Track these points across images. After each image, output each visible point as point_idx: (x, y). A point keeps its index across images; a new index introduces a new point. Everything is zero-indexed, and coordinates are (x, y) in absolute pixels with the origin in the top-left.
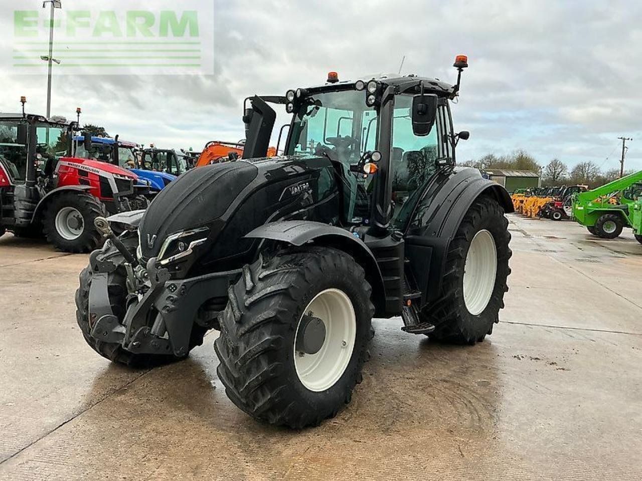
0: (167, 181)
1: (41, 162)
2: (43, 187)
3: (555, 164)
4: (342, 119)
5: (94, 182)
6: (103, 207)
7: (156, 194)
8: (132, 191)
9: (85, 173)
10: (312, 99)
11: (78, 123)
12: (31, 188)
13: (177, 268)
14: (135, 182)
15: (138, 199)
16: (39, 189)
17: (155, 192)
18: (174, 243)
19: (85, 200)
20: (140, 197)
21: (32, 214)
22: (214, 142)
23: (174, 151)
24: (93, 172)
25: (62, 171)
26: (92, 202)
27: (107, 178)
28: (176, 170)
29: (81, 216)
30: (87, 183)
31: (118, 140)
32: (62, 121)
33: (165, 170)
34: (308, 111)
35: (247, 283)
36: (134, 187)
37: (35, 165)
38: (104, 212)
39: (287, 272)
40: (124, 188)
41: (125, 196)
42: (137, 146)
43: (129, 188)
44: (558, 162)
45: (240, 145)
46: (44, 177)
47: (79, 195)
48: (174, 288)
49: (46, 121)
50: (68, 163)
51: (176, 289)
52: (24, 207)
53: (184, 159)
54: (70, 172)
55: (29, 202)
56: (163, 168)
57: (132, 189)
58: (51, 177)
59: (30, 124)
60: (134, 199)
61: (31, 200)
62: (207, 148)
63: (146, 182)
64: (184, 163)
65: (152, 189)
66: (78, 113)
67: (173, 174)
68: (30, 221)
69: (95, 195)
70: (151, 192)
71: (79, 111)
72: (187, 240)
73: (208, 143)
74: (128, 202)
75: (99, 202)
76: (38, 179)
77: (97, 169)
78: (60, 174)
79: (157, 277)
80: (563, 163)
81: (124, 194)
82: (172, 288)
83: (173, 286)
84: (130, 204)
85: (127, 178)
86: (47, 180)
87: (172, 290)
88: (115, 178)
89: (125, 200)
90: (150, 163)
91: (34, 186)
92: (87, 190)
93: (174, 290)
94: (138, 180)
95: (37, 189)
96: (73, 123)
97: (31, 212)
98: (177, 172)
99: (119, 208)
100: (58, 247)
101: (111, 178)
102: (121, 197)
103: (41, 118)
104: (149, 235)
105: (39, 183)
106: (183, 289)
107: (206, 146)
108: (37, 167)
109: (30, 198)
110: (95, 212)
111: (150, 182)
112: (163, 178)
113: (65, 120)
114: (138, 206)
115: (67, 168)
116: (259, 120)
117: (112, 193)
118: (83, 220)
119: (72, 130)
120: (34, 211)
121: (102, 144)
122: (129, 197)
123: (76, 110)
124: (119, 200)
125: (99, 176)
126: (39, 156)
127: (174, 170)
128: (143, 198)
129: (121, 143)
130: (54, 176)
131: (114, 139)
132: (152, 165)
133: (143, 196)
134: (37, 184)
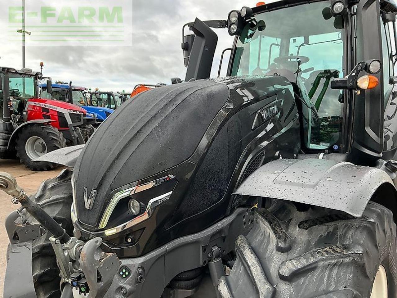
0: (108, 114)
1: (14, 103)
2: (16, 121)
4: (273, 46)
5: (54, 116)
6: (61, 135)
7: (100, 123)
8: (82, 123)
9: (47, 110)
10: (254, 20)
11: (41, 73)
12: (7, 122)
13: (129, 240)
14: (85, 115)
15: (87, 128)
16: (13, 123)
17: (100, 122)
18: (124, 203)
19: (46, 130)
20: (89, 126)
21: (8, 142)
22: (140, 85)
23: (112, 93)
24: (53, 109)
25: (30, 109)
26: (52, 132)
27: (63, 113)
28: (114, 106)
29: (44, 143)
30: (49, 117)
31: (72, 86)
32: (29, 72)
33: (106, 106)
34: (249, 35)
35: (259, 285)
36: (84, 119)
37: (9, 105)
38: (62, 139)
39: (335, 265)
40: (76, 120)
41: (77, 126)
42: (86, 89)
43: (80, 120)
45: (157, 86)
46: (16, 114)
47: (42, 127)
48: (127, 273)
49: (16, 72)
50: (34, 102)
51: (129, 274)
52: (2, 137)
53: (120, 98)
54: (36, 110)
55: (5, 133)
56: (105, 105)
57: (82, 121)
58: (22, 114)
59: (4, 74)
60: (84, 128)
61: (7, 132)
62: (135, 90)
63: (92, 115)
64: (119, 101)
65: (97, 120)
66: (42, 67)
67: (112, 109)
68: (6, 148)
69: (54, 126)
70: (97, 122)
71: (42, 65)
72: (143, 197)
73: (136, 86)
74: (80, 131)
75: (58, 131)
76: (12, 116)
77: (55, 107)
78: (29, 112)
79: (98, 274)
81: (77, 125)
82: (124, 273)
83: (124, 271)
84: (81, 132)
85: (78, 113)
86: (18, 116)
87: (124, 276)
88: (69, 113)
89: (77, 129)
90: (96, 101)
91: (9, 121)
92: (48, 122)
93: (127, 276)
94: (86, 113)
95: (11, 123)
96: (37, 74)
97: (7, 141)
98: (115, 107)
99: (73, 136)
100: (28, 167)
101: (66, 113)
102: (75, 127)
103: (13, 70)
104: (85, 189)
105: (12, 119)
106: (140, 274)
107: (135, 88)
108: (11, 106)
109: (6, 130)
110: (55, 139)
111: (96, 115)
112: (105, 112)
113: (32, 71)
114: (87, 133)
115: (34, 107)
116: (200, 44)
117: (68, 124)
118: (46, 145)
119: (37, 78)
120: (9, 140)
121: (60, 89)
122: (80, 126)
123: (40, 64)
124: (73, 129)
125: (58, 112)
126: (12, 99)
127: (113, 106)
128: (91, 127)
129: (74, 87)
130: (24, 113)
131: (69, 84)
132: (97, 103)
133: (92, 126)
134: (11, 120)
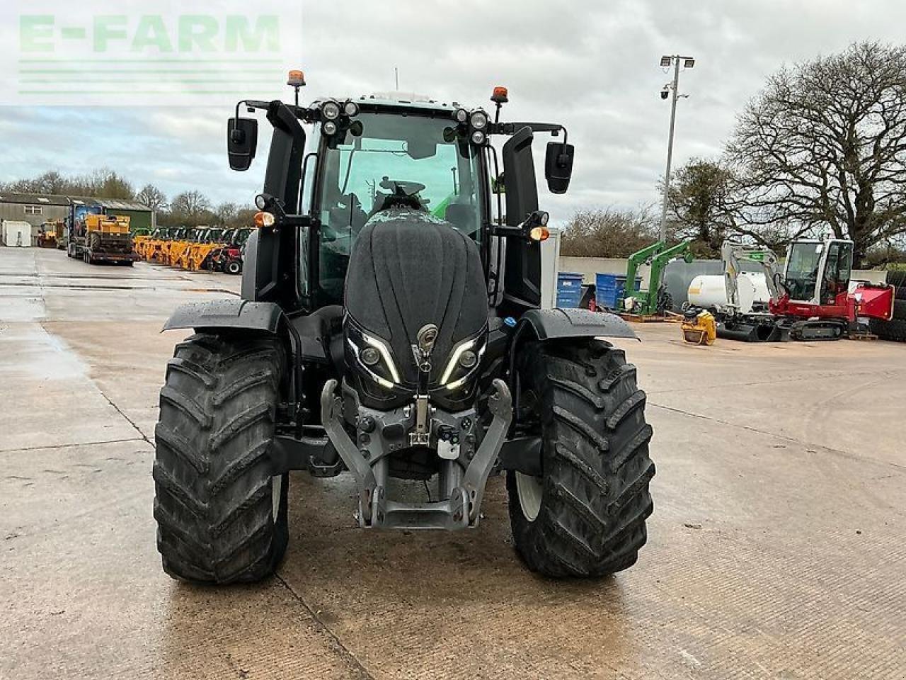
3: (149, 191)
44: (154, 189)
80: (160, 191)
82: (467, 424)
83: (467, 421)
